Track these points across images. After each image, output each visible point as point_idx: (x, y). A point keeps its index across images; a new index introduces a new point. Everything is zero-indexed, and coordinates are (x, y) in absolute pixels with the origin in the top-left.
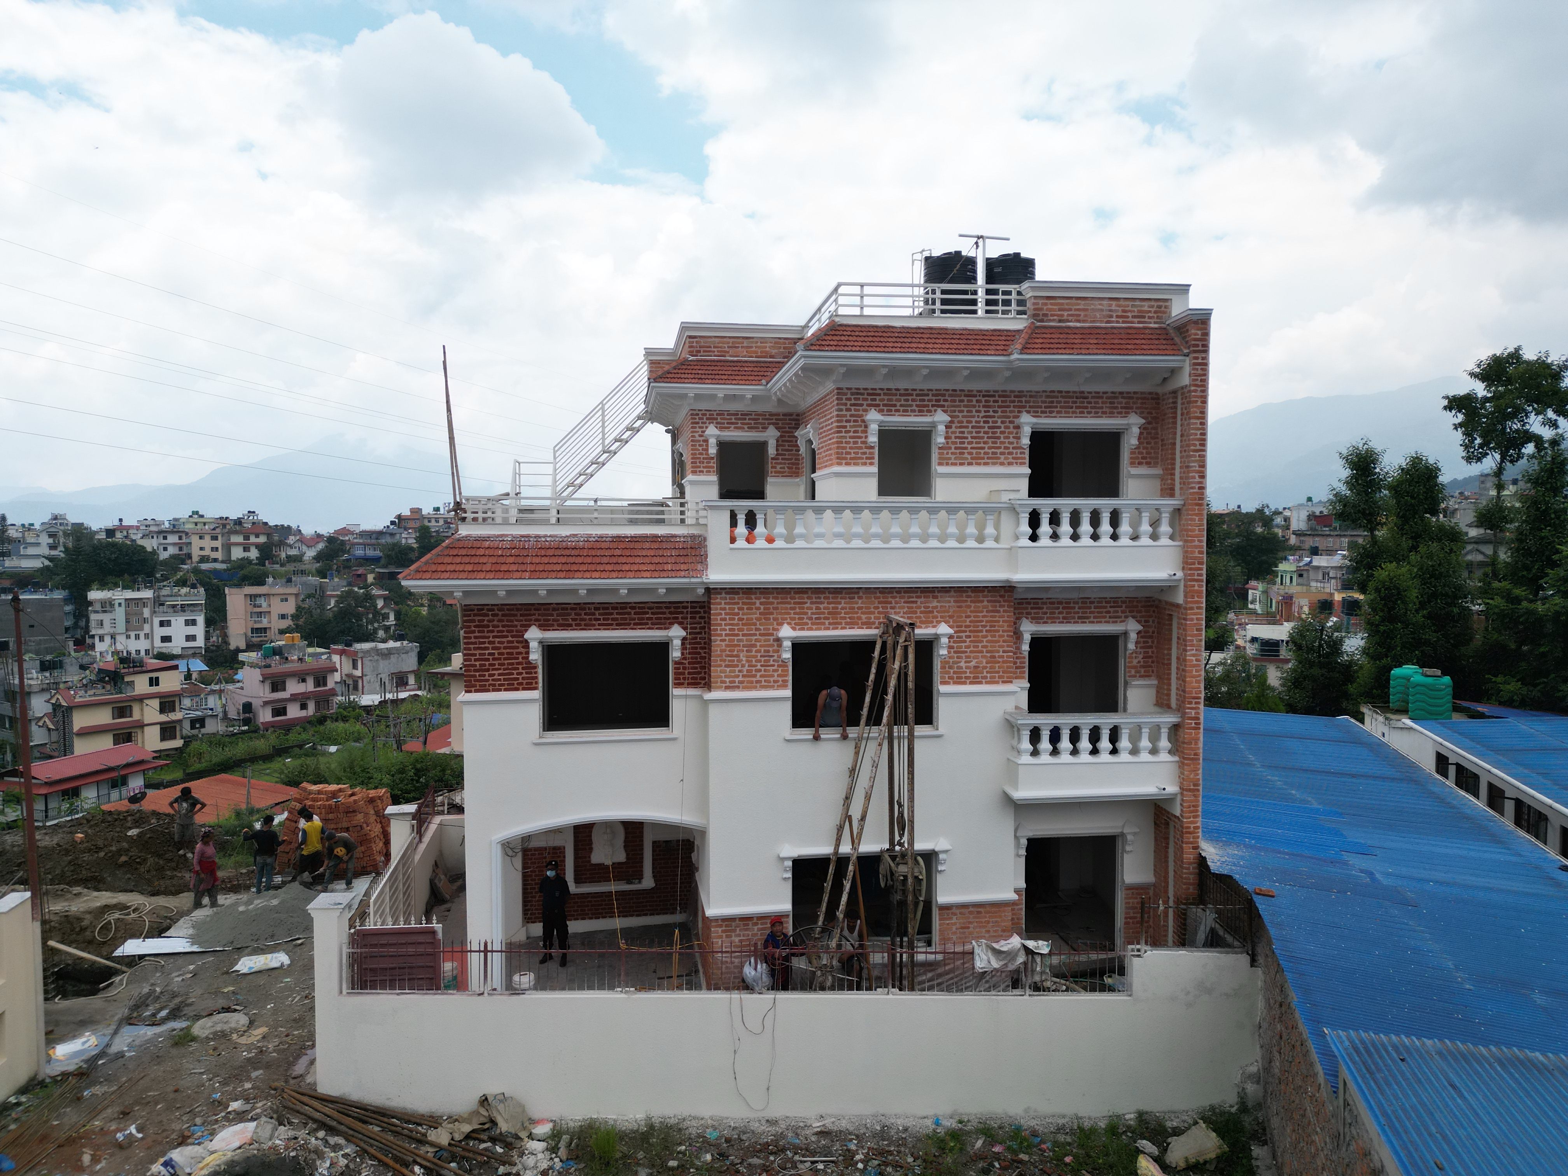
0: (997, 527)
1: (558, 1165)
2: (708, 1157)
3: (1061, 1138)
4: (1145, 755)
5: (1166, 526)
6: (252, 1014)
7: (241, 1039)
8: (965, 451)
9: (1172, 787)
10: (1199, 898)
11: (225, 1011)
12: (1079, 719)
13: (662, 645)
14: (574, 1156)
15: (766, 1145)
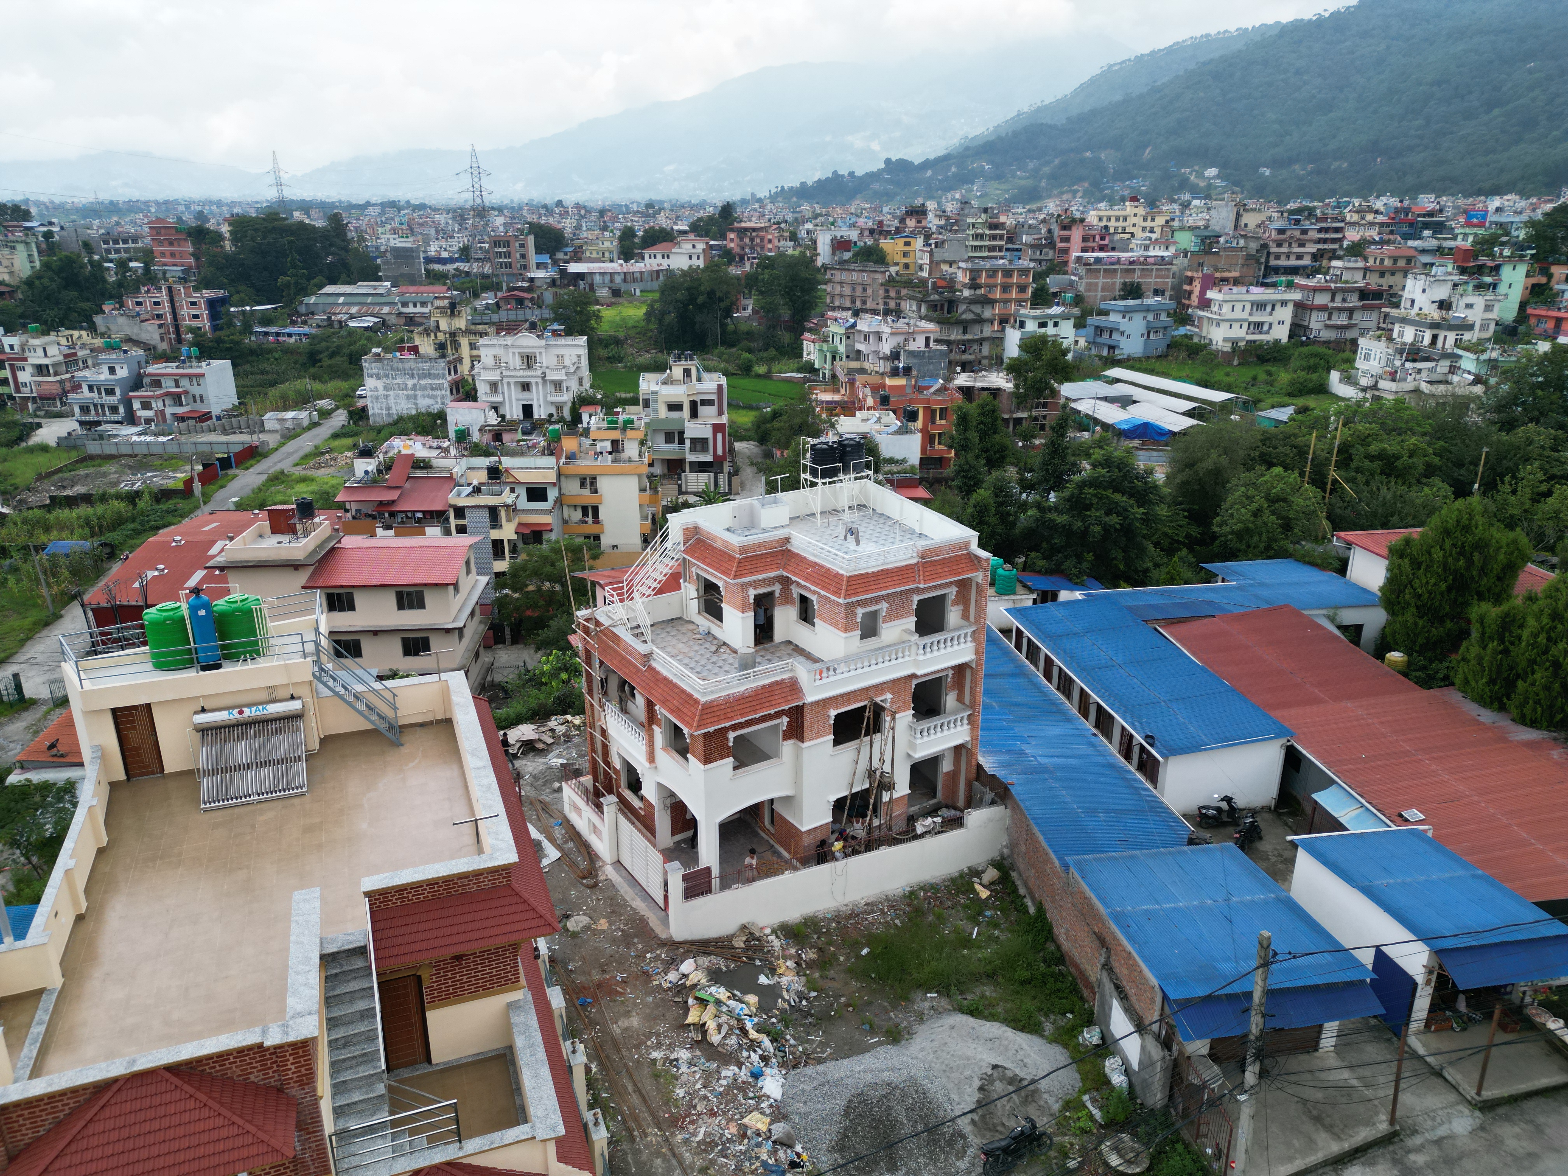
0: (909, 651)
1: (784, 942)
2: (834, 924)
3: (946, 884)
4: (959, 728)
5: (969, 639)
6: (584, 914)
7: (599, 927)
8: (892, 616)
9: (968, 739)
10: (977, 779)
11: (568, 917)
12: (936, 721)
13: (778, 725)
14: (786, 937)
15: (851, 915)
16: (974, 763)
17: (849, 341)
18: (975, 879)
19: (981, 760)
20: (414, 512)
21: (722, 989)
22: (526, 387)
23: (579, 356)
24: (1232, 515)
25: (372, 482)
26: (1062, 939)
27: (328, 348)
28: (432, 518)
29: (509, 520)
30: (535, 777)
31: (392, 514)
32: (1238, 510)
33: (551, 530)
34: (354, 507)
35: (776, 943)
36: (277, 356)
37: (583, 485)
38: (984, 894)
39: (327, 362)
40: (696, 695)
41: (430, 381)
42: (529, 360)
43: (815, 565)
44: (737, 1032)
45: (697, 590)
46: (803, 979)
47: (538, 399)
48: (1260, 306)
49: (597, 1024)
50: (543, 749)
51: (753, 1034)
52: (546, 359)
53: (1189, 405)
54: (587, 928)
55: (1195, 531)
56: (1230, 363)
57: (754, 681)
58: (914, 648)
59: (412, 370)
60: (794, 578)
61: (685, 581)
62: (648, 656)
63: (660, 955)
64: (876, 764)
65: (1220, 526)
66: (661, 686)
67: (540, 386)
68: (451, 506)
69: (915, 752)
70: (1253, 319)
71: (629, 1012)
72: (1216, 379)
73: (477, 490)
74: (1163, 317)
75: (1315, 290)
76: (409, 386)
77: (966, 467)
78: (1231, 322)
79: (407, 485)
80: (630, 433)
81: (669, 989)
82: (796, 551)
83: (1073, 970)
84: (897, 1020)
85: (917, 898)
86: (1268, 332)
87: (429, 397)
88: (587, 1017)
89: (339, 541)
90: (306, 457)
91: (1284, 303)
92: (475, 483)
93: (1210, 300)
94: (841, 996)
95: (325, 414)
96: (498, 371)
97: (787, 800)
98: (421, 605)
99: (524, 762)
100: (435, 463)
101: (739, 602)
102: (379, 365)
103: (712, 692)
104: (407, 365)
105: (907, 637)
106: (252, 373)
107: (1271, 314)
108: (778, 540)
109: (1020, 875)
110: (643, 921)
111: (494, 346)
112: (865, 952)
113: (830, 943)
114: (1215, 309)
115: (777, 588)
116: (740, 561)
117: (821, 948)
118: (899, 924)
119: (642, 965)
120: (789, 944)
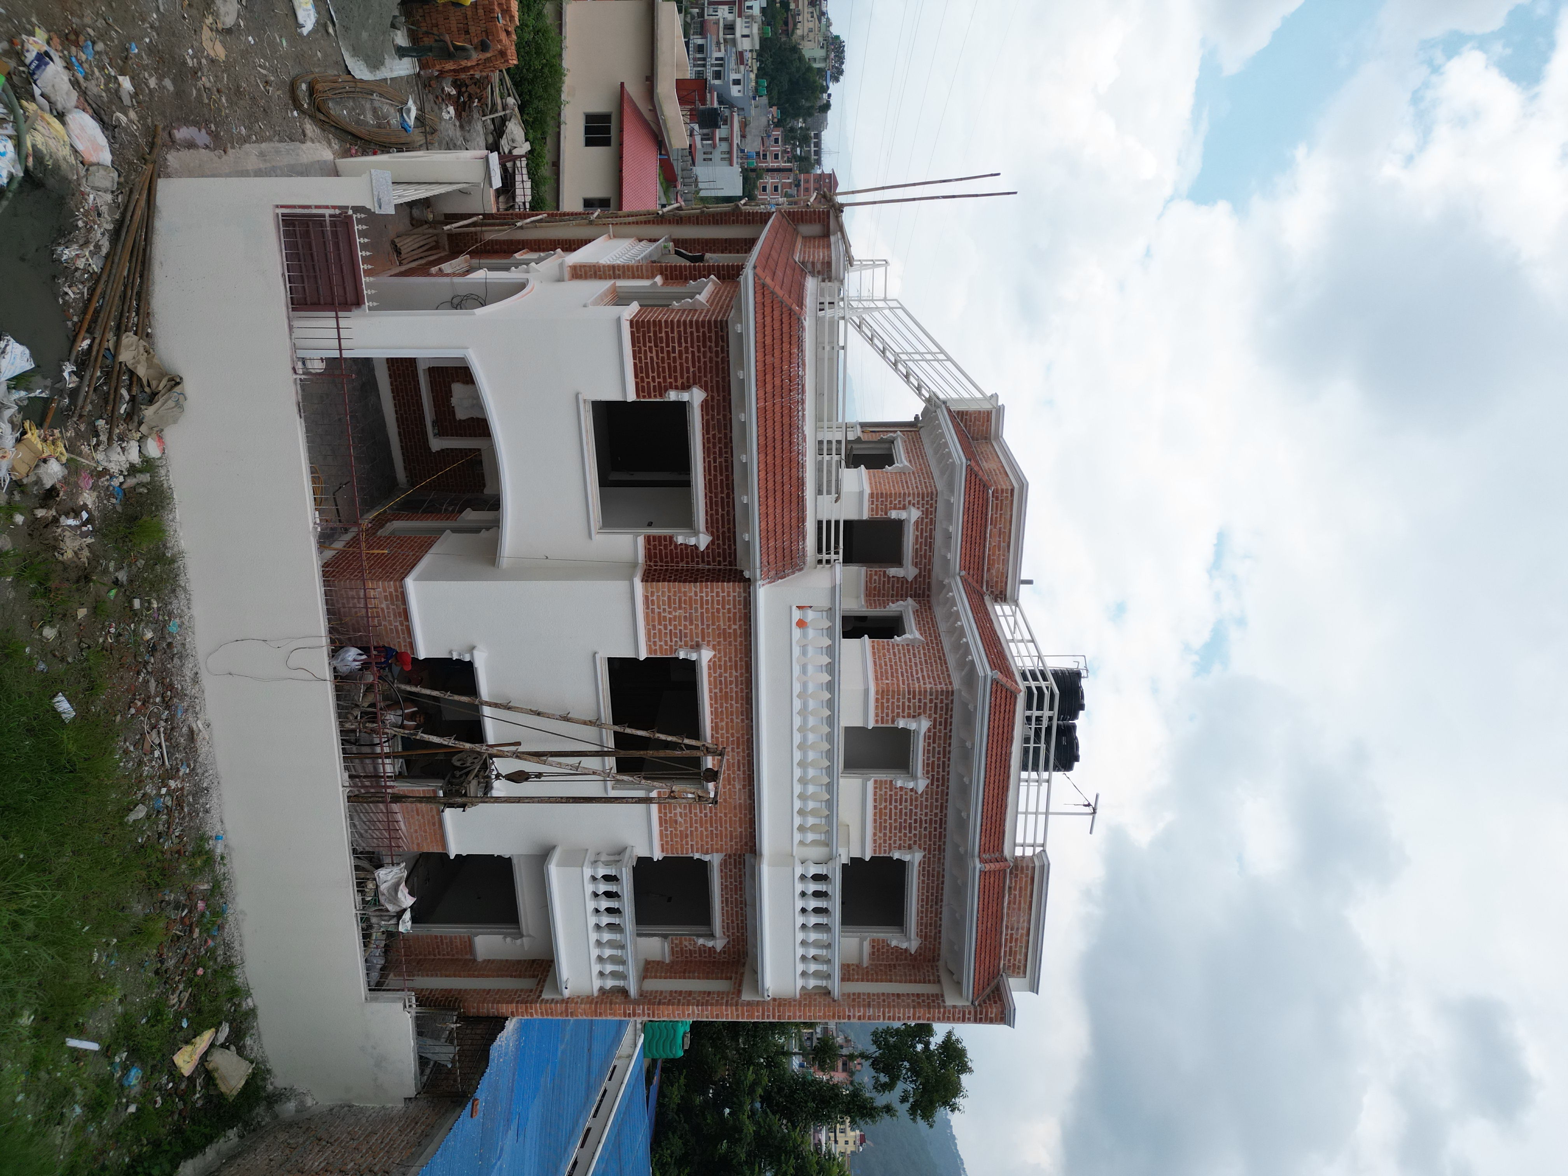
0: (815, 843)
1: (116, 483)
2: (149, 635)
3: (220, 952)
4: (597, 968)
7: (207, 30)
8: (888, 803)
12: (626, 913)
13: (694, 525)
14: (128, 495)
15: (171, 687)
16: (507, 1009)
18: (225, 1030)
35: (116, 459)
38: (186, 1060)
58: (819, 854)
63: (124, 110)
69: (562, 862)
85: (195, 872)
101: (889, 493)
109: (230, 1158)
112: (63, 705)
113: (98, 611)
116: (985, 489)
117: (87, 579)
118: (132, 817)
119: (100, 46)
120: (108, 493)
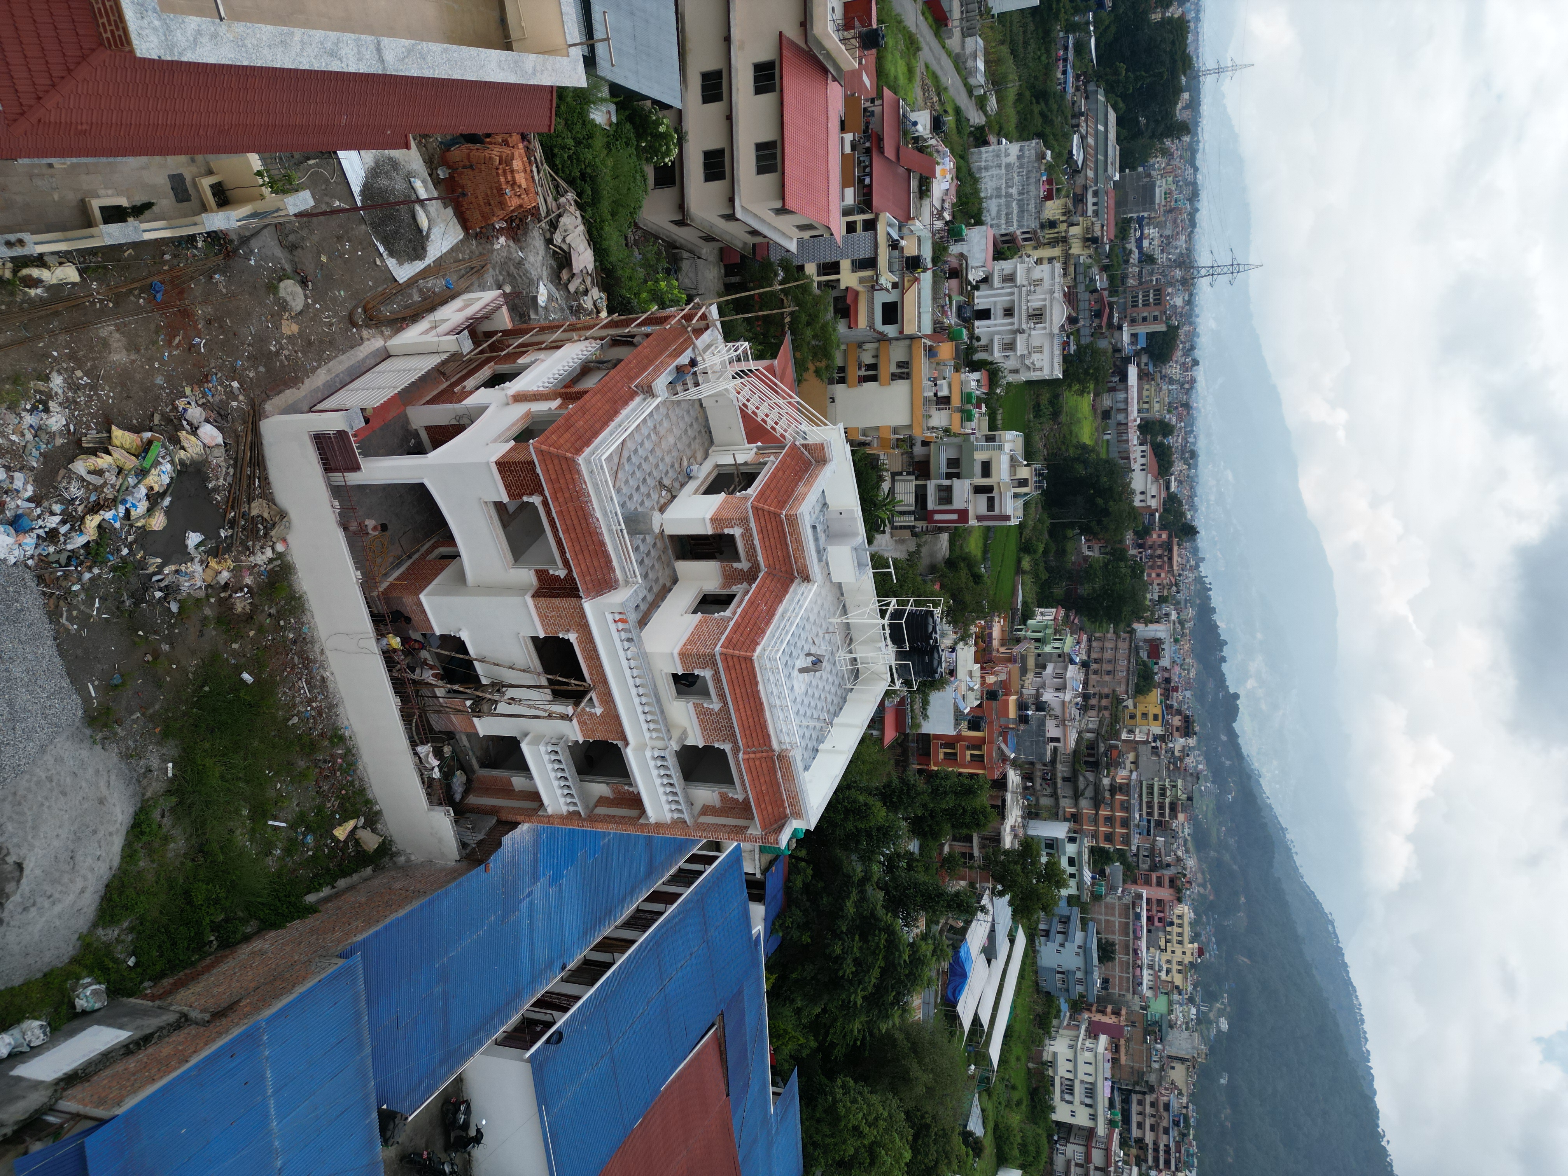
0: (657, 738)
1: (262, 569)
2: (291, 636)
3: (357, 783)
4: (562, 800)
5: (676, 816)
6: (307, 305)
7: (285, 323)
8: (703, 715)
9: (550, 811)
10: (500, 822)
11: (304, 283)
12: (570, 772)
13: (555, 563)
14: (271, 573)
15: (307, 658)
16: (519, 818)
17: (1055, 656)
18: (363, 820)
19: (524, 827)
20: (870, 175)
21: (166, 480)
22: (1009, 312)
23: (1041, 369)
24: (854, 1101)
25: (904, 127)
26: (257, 945)
27: (1051, 111)
28: (865, 195)
29: (861, 281)
30: (520, 264)
31: (868, 151)
32: (861, 1109)
33: (850, 327)
34: (877, 110)
35: (262, 558)
36: (1043, 58)
37: (900, 365)
38: (341, 833)
39: (1036, 109)
40: (588, 450)
41: (1015, 212)
42: (1037, 316)
43: (771, 614)
44: (93, 498)
45: (746, 463)
46: (202, 594)
47: (995, 325)
48: (1091, 1091)
49: (117, 304)
50: (560, 279)
51: (92, 522)
52: (1038, 335)
53: (985, 1020)
54: (284, 306)
55: (838, 1052)
56: (1030, 1059)
57: (610, 530)
58: (660, 744)
59: (1028, 193)
60: (754, 586)
61: (759, 448)
62: (648, 391)
63: (235, 399)
64: (511, 693)
65: (843, 1087)
66: (607, 407)
67: (1009, 328)
68: (877, 215)
69: (528, 744)
70: (1077, 1084)
71: (138, 351)
72: (1013, 1046)
73: (894, 245)
74: (1079, 988)
75: (1107, 1150)
76: (1011, 191)
77: (912, 793)
78: (1074, 1061)
79: (901, 170)
80: (957, 416)
81: (175, 408)
82: (791, 590)
83: (208, 961)
84: (129, 722)
85: (333, 745)
86: (1062, 1099)
87: (999, 211)
88: (131, 291)
89: (835, 79)
90: (935, 77)
91: (1093, 1117)
92: (903, 243)
93: (1096, 1037)
94: (172, 645)
95: (981, 104)
96: (1025, 283)
97: (461, 578)
98: (761, 170)
99: (542, 252)
100: (926, 202)
101: (725, 515)
102: (1033, 157)
103: (592, 472)
104: (1032, 188)
105: (676, 734)
106: (1025, 32)
107: (1082, 1103)
108: (805, 566)
109: (366, 880)
110: (295, 382)
111: (1053, 278)
112: (246, 676)
113: (261, 630)
114: (1088, 1044)
115: (743, 565)
116: (777, 515)
117: (252, 618)
118: (290, 723)
119: (219, 375)
120: (260, 574)
